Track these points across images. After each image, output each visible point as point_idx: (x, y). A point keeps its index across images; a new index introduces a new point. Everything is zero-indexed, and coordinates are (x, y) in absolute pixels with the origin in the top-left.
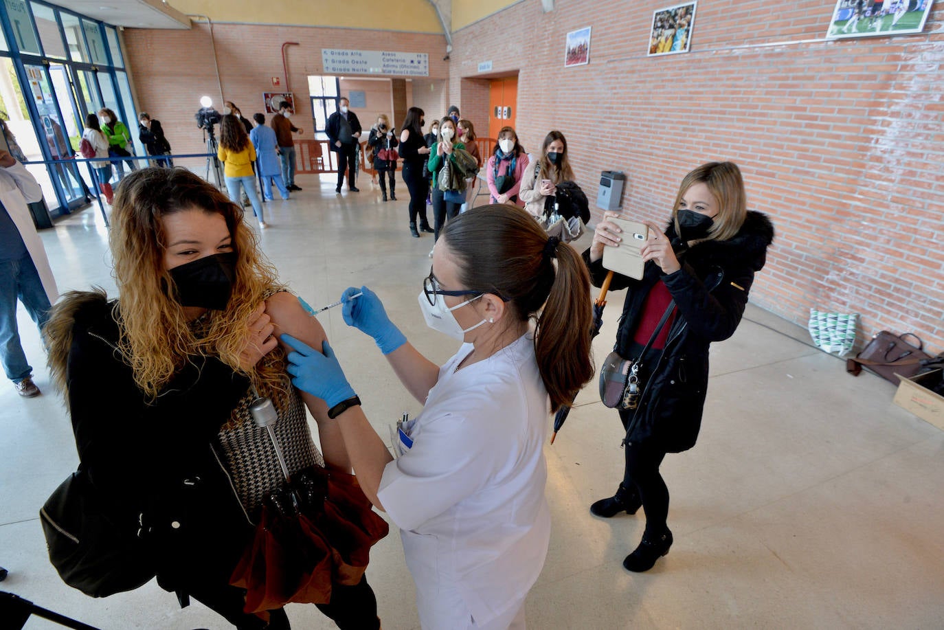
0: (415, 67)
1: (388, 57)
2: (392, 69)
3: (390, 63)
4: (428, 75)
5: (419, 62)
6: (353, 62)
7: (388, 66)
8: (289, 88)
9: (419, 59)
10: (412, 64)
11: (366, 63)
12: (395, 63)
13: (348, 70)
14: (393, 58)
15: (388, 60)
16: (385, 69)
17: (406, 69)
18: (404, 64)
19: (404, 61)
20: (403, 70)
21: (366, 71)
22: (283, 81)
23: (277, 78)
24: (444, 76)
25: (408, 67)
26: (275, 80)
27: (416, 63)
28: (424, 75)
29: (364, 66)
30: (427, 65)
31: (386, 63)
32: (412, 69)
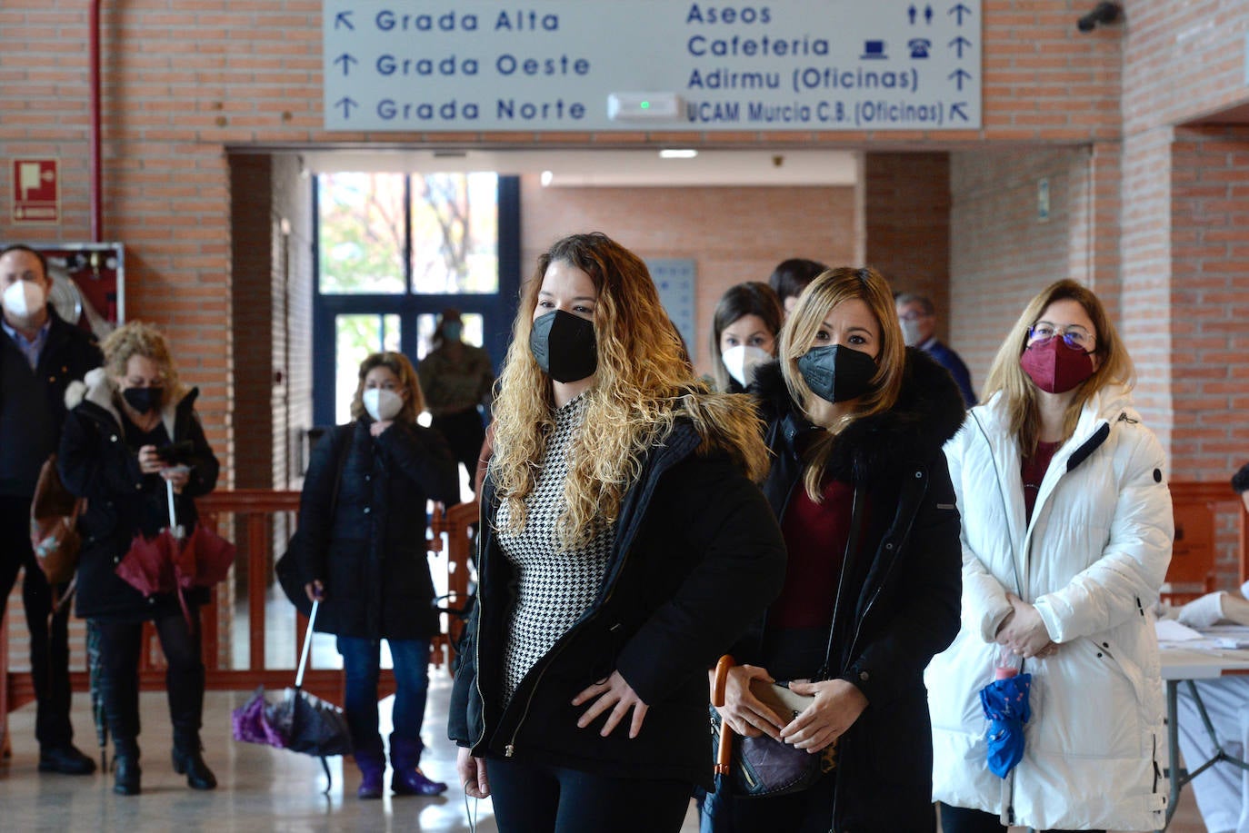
0: (890, 80)
1: (722, 31)
2: (742, 96)
3: (736, 63)
4: (974, 122)
5: (920, 51)
6: (506, 64)
7: (717, 80)
8: (106, 220)
9: (921, 30)
10: (876, 66)
11: (581, 67)
12: (763, 63)
13: (473, 111)
14: (754, 32)
15: (720, 48)
16: (698, 95)
17: (832, 94)
18: (820, 63)
19: (823, 47)
20: (810, 98)
21: (577, 111)
22: (76, 180)
23: (47, 166)
24: (1080, 126)
25: (844, 81)
26: (31, 177)
27: (897, 57)
28: (957, 123)
29: (567, 87)
30: (971, 61)
31: (708, 64)
32: (877, 94)
